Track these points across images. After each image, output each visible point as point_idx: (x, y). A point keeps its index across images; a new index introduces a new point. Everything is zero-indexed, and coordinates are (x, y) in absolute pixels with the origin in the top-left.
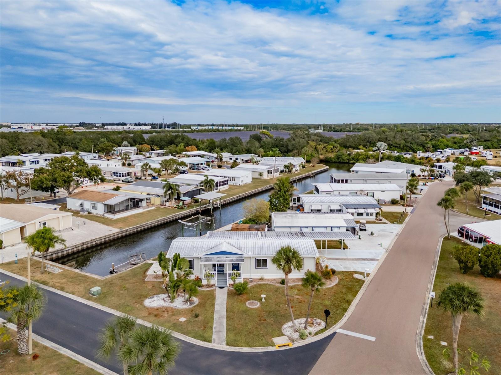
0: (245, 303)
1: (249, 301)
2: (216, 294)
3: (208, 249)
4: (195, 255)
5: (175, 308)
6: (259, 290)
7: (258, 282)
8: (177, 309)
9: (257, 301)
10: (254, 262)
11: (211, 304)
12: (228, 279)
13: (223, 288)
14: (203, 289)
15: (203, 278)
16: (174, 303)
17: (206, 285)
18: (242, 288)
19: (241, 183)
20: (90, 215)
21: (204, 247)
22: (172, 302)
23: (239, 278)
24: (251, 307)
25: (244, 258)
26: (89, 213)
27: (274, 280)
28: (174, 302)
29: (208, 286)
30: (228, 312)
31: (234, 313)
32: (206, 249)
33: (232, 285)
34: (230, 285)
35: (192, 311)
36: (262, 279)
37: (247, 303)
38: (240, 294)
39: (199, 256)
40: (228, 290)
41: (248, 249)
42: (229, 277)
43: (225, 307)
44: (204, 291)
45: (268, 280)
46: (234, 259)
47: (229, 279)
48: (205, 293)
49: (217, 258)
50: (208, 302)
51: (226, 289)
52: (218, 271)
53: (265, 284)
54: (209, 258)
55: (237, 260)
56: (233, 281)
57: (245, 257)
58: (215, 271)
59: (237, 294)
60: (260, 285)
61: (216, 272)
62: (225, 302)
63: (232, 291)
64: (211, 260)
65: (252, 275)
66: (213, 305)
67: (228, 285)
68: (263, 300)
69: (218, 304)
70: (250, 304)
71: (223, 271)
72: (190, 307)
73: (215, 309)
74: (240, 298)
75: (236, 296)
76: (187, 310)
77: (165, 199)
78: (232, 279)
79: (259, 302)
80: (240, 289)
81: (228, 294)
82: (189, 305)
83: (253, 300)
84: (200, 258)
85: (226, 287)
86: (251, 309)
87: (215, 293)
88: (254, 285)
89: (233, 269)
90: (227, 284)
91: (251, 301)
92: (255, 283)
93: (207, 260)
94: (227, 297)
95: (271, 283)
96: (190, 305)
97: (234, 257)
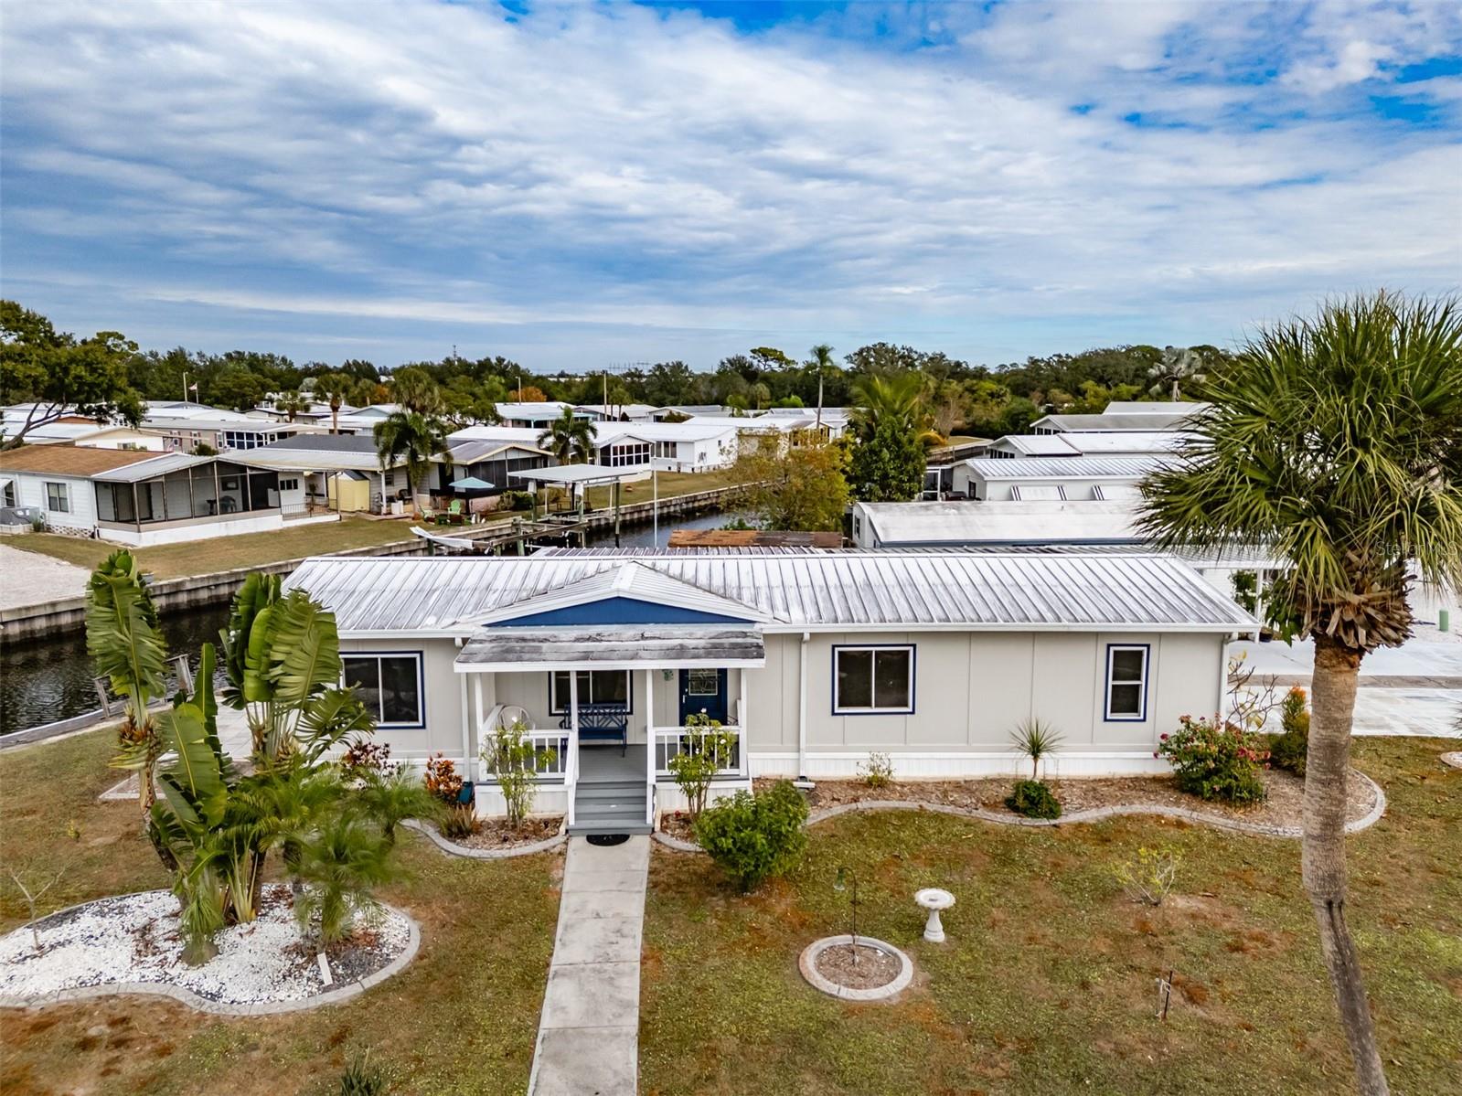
0: (790, 956)
1: (823, 943)
2: (567, 886)
3: (524, 595)
4: (431, 627)
5: (208, 1006)
6: (878, 857)
7: (856, 800)
8: (218, 1022)
9: (886, 936)
10: (819, 672)
11: (513, 973)
12: (651, 779)
13: (618, 839)
14: (475, 853)
15: (484, 776)
16: (213, 965)
17: (502, 824)
18: (760, 839)
19: (697, 465)
20: (41, 534)
21: (499, 584)
22: (192, 958)
23: (728, 771)
24: (846, 993)
25: (761, 642)
26: (38, 527)
27: (963, 787)
28: (216, 951)
29: (514, 827)
30: (658, 1049)
31: (714, 1052)
32: (507, 599)
33: (684, 820)
34: (665, 818)
35: (338, 1040)
36: (877, 784)
37: (809, 958)
38: (744, 886)
39: (457, 634)
40: (656, 855)
41: (778, 594)
42: (660, 765)
43: (635, 996)
44: (477, 864)
45: (919, 788)
46: (690, 643)
47: (660, 779)
48: (482, 875)
49: (577, 640)
50: (499, 949)
51: (639, 847)
52: (583, 733)
53: (904, 816)
54: (524, 640)
55: (714, 650)
56: (690, 793)
57: (765, 636)
58: (565, 725)
59: (723, 886)
60: (876, 820)
61: (573, 738)
62: (632, 949)
63: (682, 859)
64: (537, 650)
65: (808, 755)
66: (534, 978)
67: (653, 818)
68: (935, 932)
69: (572, 971)
70: (829, 964)
71: (620, 732)
72: (331, 997)
73: (548, 1021)
74: (749, 913)
75: (719, 903)
76: (293, 1026)
77: (385, 491)
78: (680, 779)
79: (904, 947)
80: (747, 848)
81: (653, 885)
82: (328, 980)
83: (852, 930)
84: (465, 641)
85: (639, 832)
86: (851, 1009)
87: (556, 874)
88: (835, 820)
89: (687, 710)
90: (643, 815)
91: (843, 940)
92: (838, 809)
93: (508, 651)
94: (647, 913)
95: (948, 809)
96: (339, 982)
97: (691, 636)
